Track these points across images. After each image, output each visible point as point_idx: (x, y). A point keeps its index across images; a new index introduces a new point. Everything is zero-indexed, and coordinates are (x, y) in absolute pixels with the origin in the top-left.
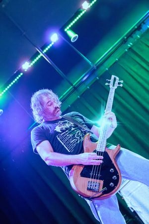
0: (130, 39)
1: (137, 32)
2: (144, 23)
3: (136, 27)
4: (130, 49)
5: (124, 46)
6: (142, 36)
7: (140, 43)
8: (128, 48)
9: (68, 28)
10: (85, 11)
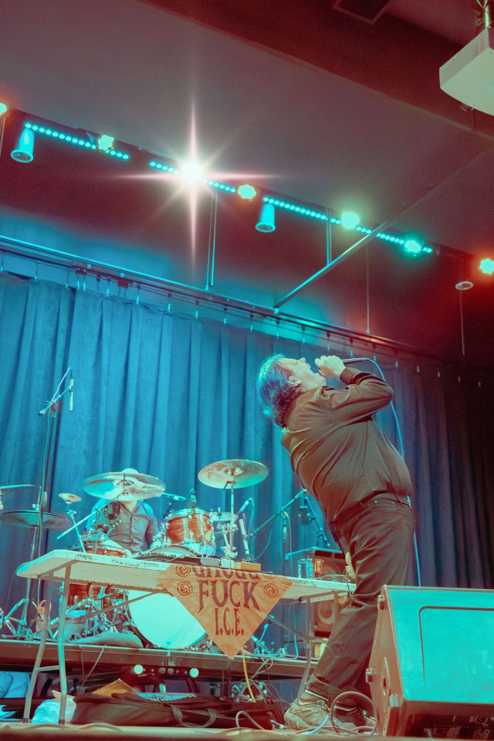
0: (92, 278)
1: (114, 284)
2: (139, 287)
3: (122, 275)
4: (73, 290)
5: (73, 274)
6: (112, 298)
7: (99, 304)
8: (73, 286)
9: (35, 128)
10: (94, 147)
